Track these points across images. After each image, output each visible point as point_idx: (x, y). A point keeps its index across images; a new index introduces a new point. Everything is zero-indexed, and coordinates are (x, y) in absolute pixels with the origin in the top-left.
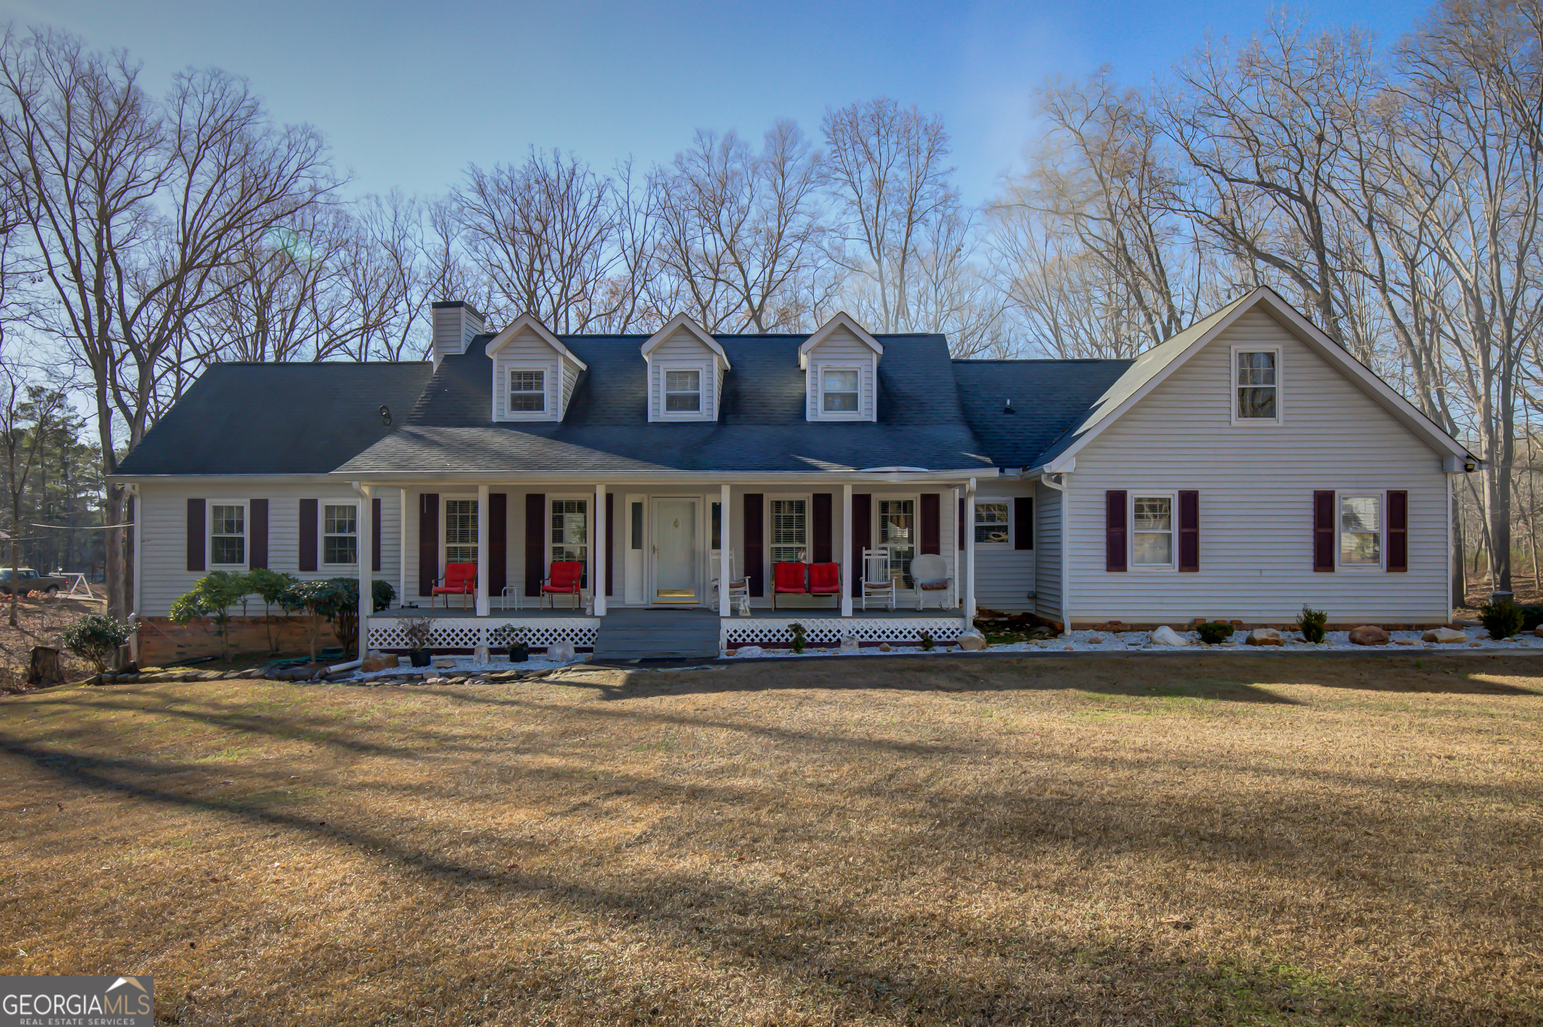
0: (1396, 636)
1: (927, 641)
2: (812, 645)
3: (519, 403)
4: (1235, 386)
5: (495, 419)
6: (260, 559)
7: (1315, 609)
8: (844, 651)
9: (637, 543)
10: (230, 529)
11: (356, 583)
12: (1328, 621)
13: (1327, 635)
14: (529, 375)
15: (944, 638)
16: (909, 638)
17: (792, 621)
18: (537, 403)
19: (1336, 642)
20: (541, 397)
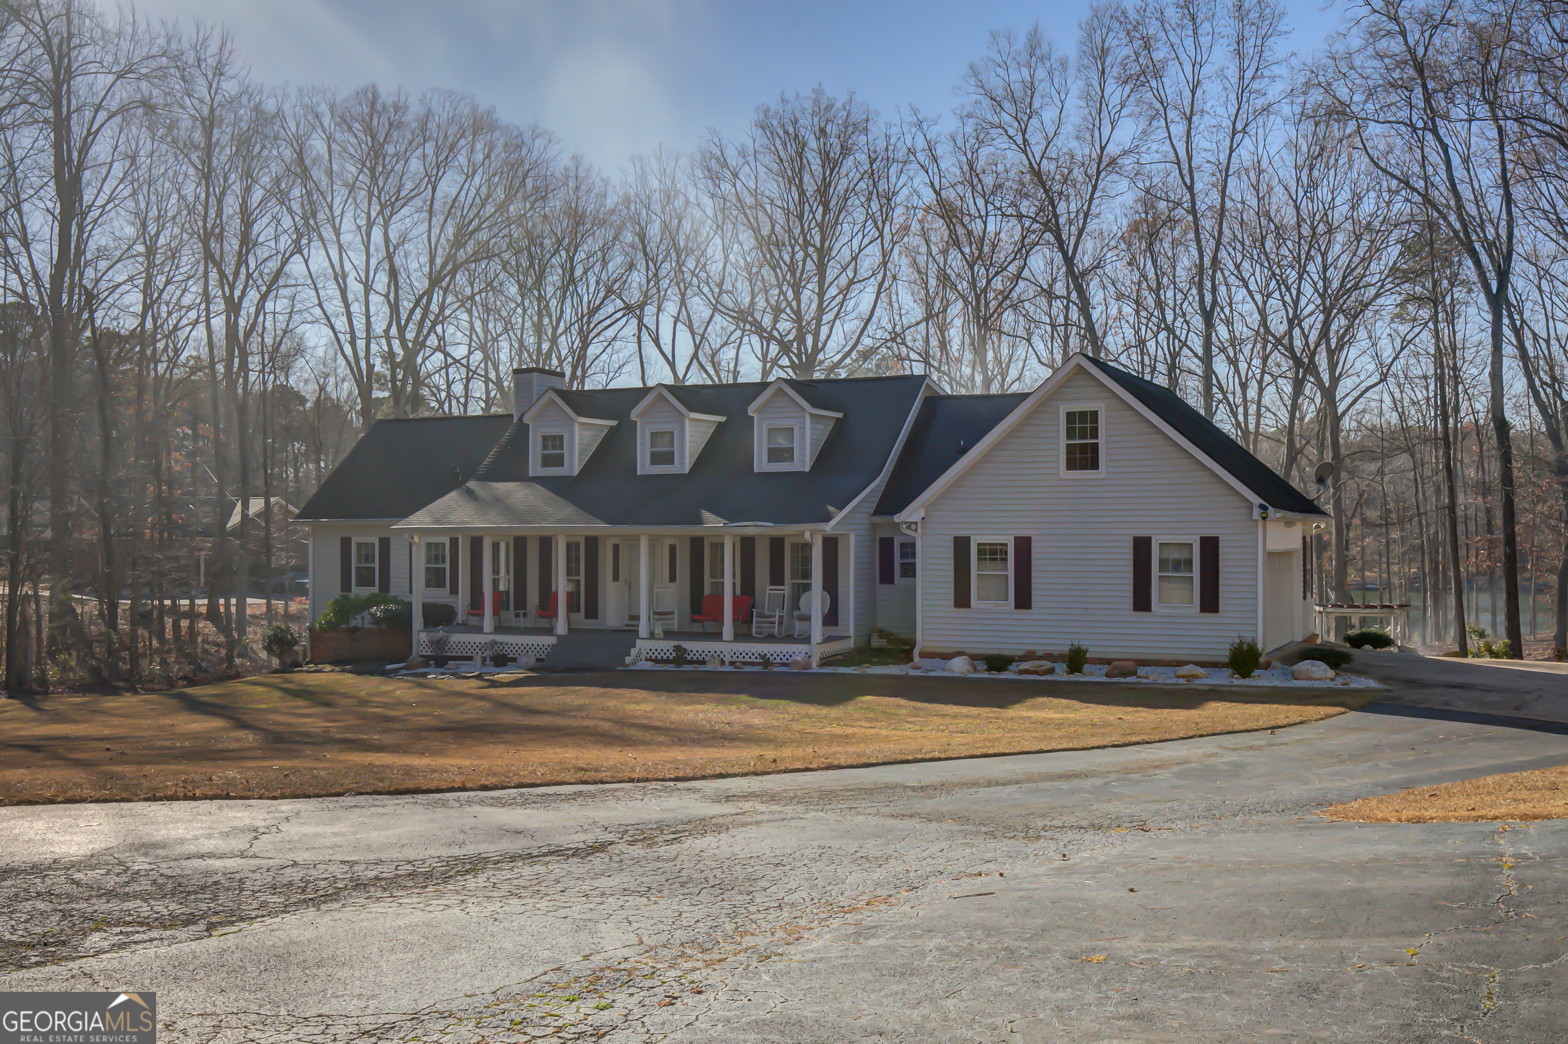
0: (1142, 671)
1: (766, 662)
2: (692, 662)
3: (548, 461)
4: (1063, 441)
5: (531, 474)
6: (385, 586)
7: (1084, 644)
8: (709, 667)
9: (616, 578)
10: (367, 561)
11: (410, 604)
12: (1088, 655)
13: (1087, 668)
14: (554, 438)
15: (778, 660)
16: (753, 659)
17: (676, 643)
18: (557, 461)
19: (1094, 675)
20: (562, 456)
